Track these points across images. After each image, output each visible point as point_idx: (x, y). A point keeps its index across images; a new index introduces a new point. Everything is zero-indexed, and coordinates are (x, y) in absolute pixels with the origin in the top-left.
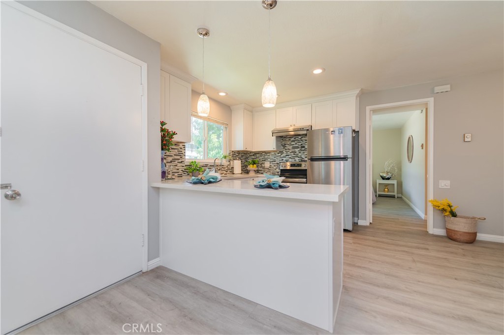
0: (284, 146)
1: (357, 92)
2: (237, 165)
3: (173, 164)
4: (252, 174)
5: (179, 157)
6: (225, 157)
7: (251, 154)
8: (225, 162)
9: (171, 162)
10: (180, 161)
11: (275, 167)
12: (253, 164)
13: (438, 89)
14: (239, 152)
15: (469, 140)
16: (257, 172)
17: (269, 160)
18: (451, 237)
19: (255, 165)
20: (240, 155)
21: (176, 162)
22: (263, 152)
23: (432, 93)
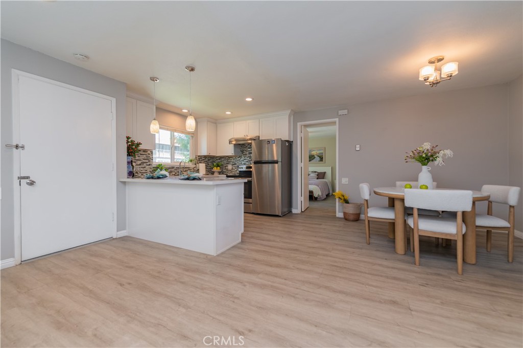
0: (242, 152)
1: (288, 112)
2: (202, 167)
3: (142, 166)
4: (216, 174)
5: (147, 161)
6: (191, 161)
7: (217, 158)
8: (191, 165)
9: (140, 165)
10: (148, 164)
11: (236, 169)
12: (217, 167)
13: (341, 112)
14: (205, 157)
15: (358, 149)
16: (220, 173)
17: (231, 163)
18: (346, 218)
19: (218, 168)
20: (207, 159)
21: (145, 165)
22: (227, 156)
23: (338, 116)
